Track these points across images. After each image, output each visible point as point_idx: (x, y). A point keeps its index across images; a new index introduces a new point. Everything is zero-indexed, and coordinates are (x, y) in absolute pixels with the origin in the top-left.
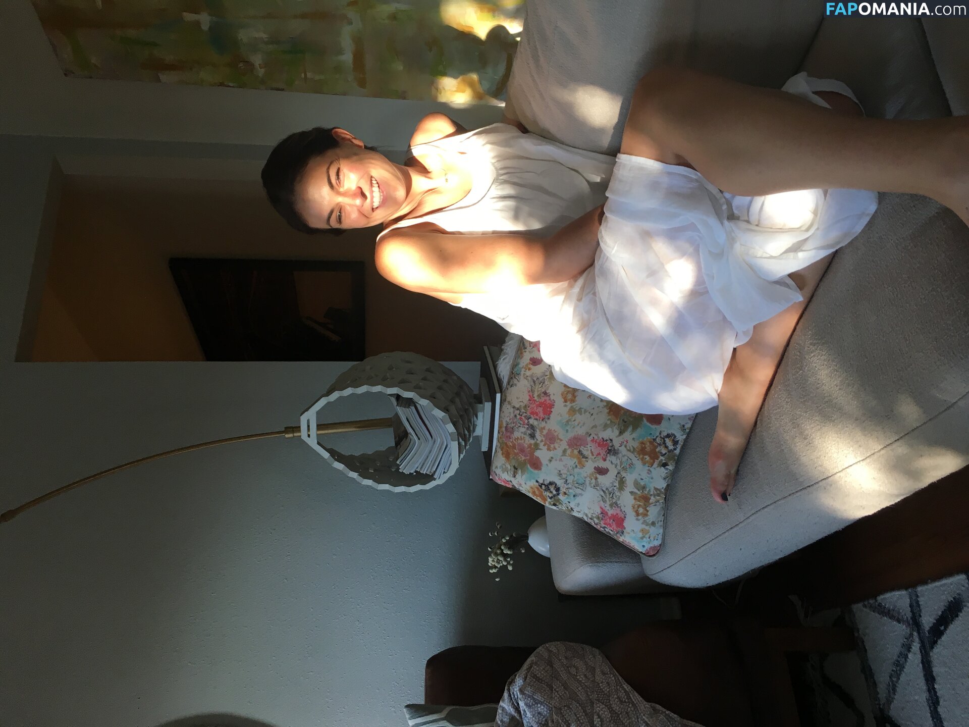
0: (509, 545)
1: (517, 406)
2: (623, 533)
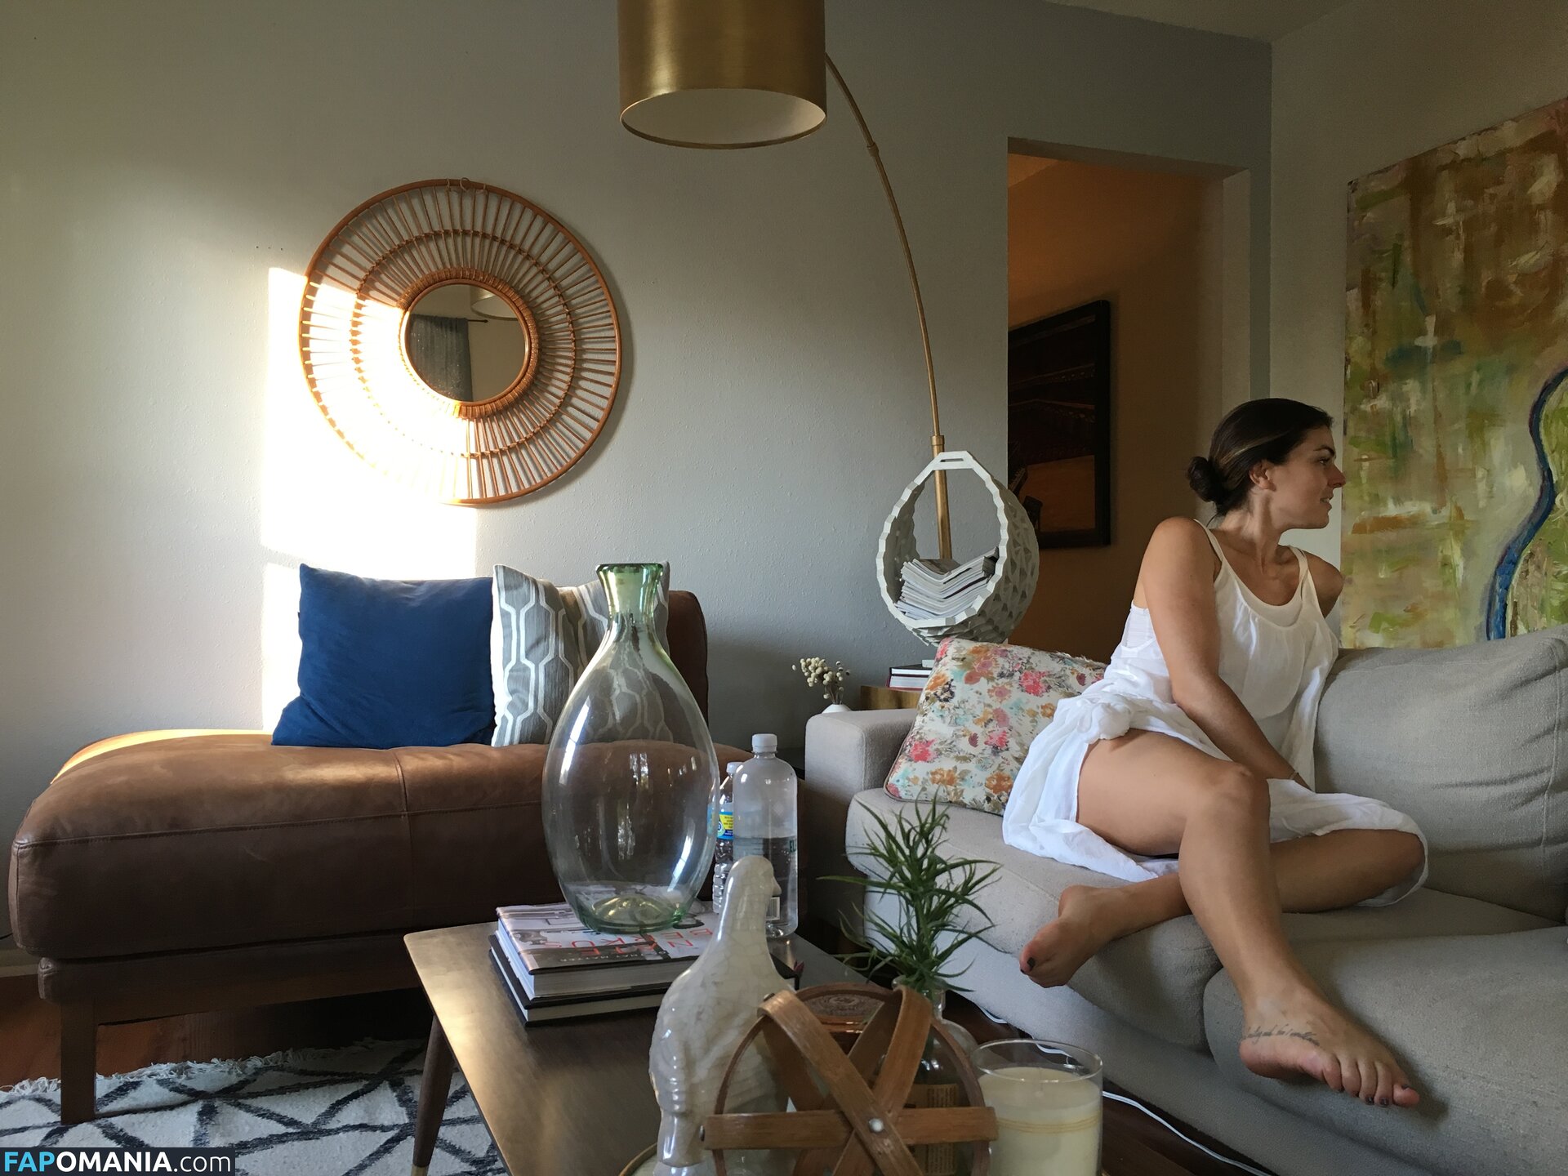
1: (1031, 661)
2: (909, 761)
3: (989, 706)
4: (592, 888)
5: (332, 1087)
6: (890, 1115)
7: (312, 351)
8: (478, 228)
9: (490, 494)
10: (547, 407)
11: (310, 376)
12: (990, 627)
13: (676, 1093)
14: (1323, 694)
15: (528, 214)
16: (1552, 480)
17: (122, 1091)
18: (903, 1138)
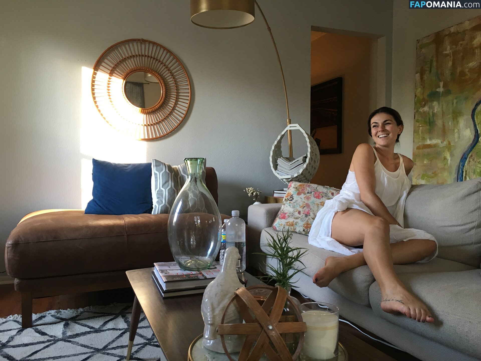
1: (317, 188)
2: (280, 219)
3: (304, 202)
4: (183, 257)
5: (104, 317)
6: (274, 324)
7: (95, 92)
8: (146, 54)
9: (151, 137)
10: (168, 110)
11: (95, 100)
12: (305, 178)
13: (209, 318)
14: (406, 199)
15: (162, 49)
16: (478, 133)
17: (40, 318)
18: (279, 331)
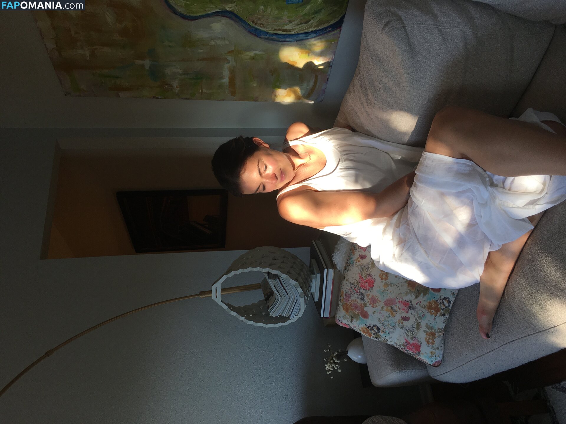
0: (338, 357)
1: (352, 282)
2: (419, 354)
3: (382, 308)
14: (379, 139)
16: (219, 12)
